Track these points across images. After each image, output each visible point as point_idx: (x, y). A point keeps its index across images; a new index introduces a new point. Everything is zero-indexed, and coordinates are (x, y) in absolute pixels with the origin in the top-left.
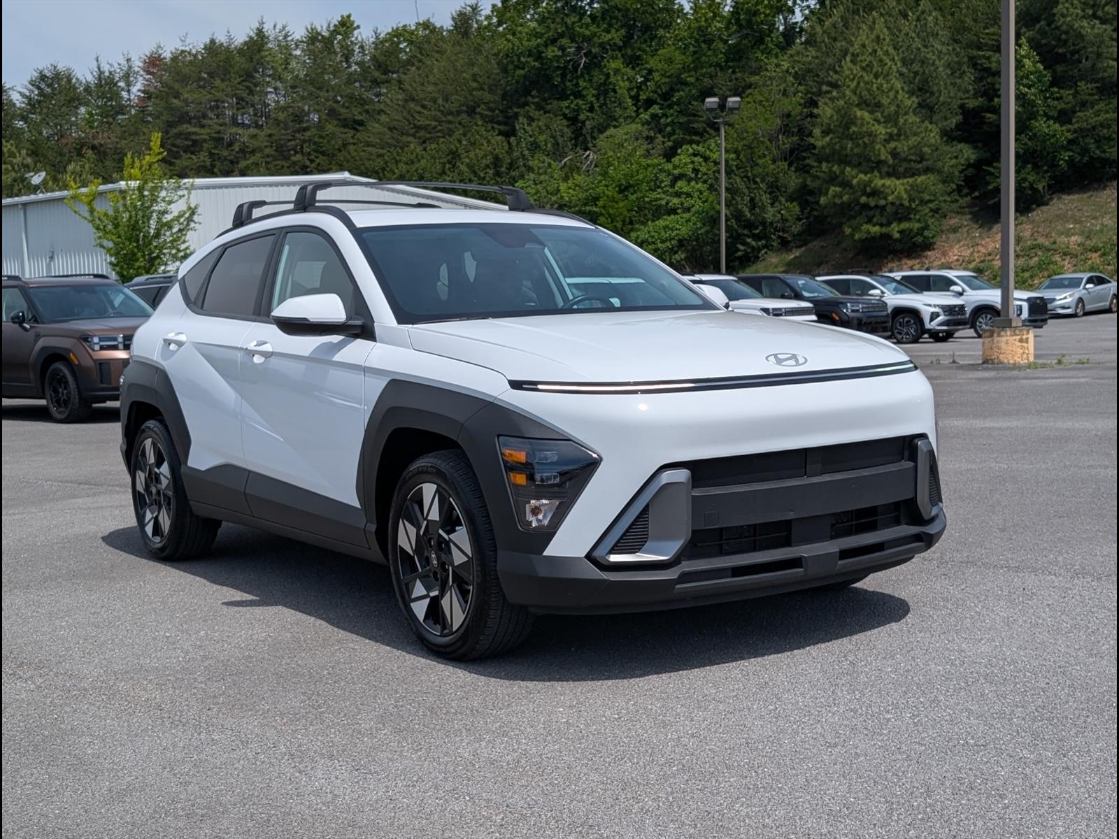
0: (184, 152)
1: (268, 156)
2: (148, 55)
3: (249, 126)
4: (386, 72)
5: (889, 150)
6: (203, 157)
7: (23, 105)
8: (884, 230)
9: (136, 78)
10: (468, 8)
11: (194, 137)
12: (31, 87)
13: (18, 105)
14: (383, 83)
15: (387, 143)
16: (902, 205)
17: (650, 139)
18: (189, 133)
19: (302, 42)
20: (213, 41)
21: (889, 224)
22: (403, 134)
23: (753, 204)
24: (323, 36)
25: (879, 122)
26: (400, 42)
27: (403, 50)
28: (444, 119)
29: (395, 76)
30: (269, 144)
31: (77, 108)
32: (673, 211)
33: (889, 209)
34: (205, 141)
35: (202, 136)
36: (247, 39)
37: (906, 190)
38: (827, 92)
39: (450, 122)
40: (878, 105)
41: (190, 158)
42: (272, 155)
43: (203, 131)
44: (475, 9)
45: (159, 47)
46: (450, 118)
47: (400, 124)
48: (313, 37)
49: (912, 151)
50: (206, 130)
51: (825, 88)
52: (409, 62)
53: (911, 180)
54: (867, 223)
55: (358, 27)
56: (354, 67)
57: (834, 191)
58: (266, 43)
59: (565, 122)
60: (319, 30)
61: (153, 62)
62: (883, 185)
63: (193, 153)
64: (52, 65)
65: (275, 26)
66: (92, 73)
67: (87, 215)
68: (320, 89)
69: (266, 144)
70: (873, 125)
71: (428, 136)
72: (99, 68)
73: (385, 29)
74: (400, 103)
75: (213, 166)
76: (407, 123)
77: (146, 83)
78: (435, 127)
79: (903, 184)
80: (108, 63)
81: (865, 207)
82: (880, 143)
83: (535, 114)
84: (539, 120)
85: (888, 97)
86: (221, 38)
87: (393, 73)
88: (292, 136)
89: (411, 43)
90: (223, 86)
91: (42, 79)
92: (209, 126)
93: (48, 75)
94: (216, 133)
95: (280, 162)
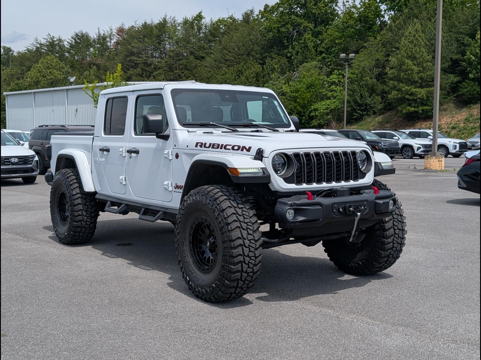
0: (131, 68)
1: (165, 70)
2: (119, 27)
3: (158, 58)
4: (214, 37)
5: (419, 77)
6: (139, 70)
7: (68, 47)
8: (416, 109)
9: (114, 37)
10: (249, 11)
11: (135, 62)
12: (72, 39)
13: (66, 46)
14: (213, 41)
15: (213, 66)
16: (423, 99)
17: (321, 68)
18: (134, 60)
19: (181, 23)
20: (145, 23)
21: (418, 107)
22: (220, 63)
23: (362, 96)
24: (190, 22)
25: (414, 65)
26: (220, 25)
27: (221, 28)
28: (237, 57)
29: (218, 38)
31: (89, 48)
32: (329, 98)
33: (418, 100)
34: (140, 63)
35: (139, 62)
36: (159, 22)
37: (425, 93)
38: (395, 51)
39: (239, 58)
40: (415, 58)
42: (166, 70)
43: (139, 59)
44: (252, 11)
45: (123, 24)
46: (240, 57)
47: (219, 59)
48: (186, 22)
49: (428, 77)
50: (141, 59)
51: (393, 49)
52: (224, 33)
53: (427, 89)
54: (409, 106)
55: (205, 18)
56: (202, 35)
57: (394, 93)
58: (167, 24)
59: (286, 60)
60: (188, 19)
61: (121, 31)
62: (416, 91)
63: (135, 68)
64: (81, 31)
65: (171, 17)
66: (96, 34)
67: (91, 95)
68: (188, 43)
69: (165, 65)
70: (412, 66)
71: (230, 64)
72: (99, 32)
73: (215, 19)
74: (219, 50)
75: (143, 74)
76: (222, 59)
77: (117, 39)
78: (233, 60)
79: (424, 91)
80: (103, 30)
81: (408, 99)
82: (415, 73)
83: (274, 56)
84: (275, 59)
85: (419, 54)
86: (149, 22)
87: (217, 37)
88: (175, 62)
89: (225, 25)
90: (148, 41)
91: (77, 36)
92: (142, 57)
93: (79, 34)
94: (144, 60)
95: (170, 73)
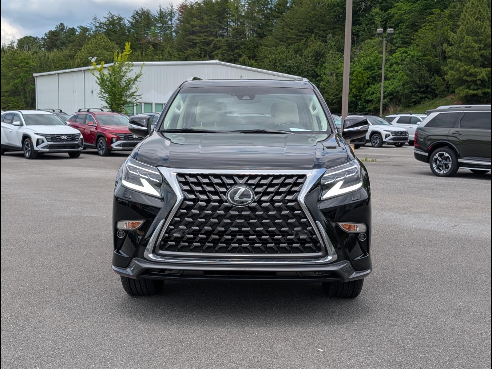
0: (189, 47)
2: (181, 4)
6: (197, 50)
7: (129, 26)
9: (175, 14)
11: (194, 41)
12: (133, 18)
13: (127, 25)
14: (277, 18)
15: (273, 45)
18: (192, 39)
22: (280, 41)
28: (299, 34)
30: (225, 44)
32: (388, 79)
34: (199, 43)
35: (197, 41)
39: (302, 36)
40: (477, 33)
41: (191, 50)
43: (198, 38)
46: (301, 34)
47: (280, 37)
50: (200, 38)
54: (467, 88)
56: (267, 10)
57: (451, 73)
61: (183, 7)
63: (193, 48)
64: (141, 8)
66: (157, 12)
67: (99, 76)
69: (224, 45)
72: (160, 10)
75: (201, 54)
77: (179, 16)
78: (295, 38)
80: (164, 8)
81: (467, 81)
82: (475, 51)
90: (208, 18)
91: (137, 14)
92: (200, 36)
93: (140, 12)
94: (203, 40)
95: (230, 53)
